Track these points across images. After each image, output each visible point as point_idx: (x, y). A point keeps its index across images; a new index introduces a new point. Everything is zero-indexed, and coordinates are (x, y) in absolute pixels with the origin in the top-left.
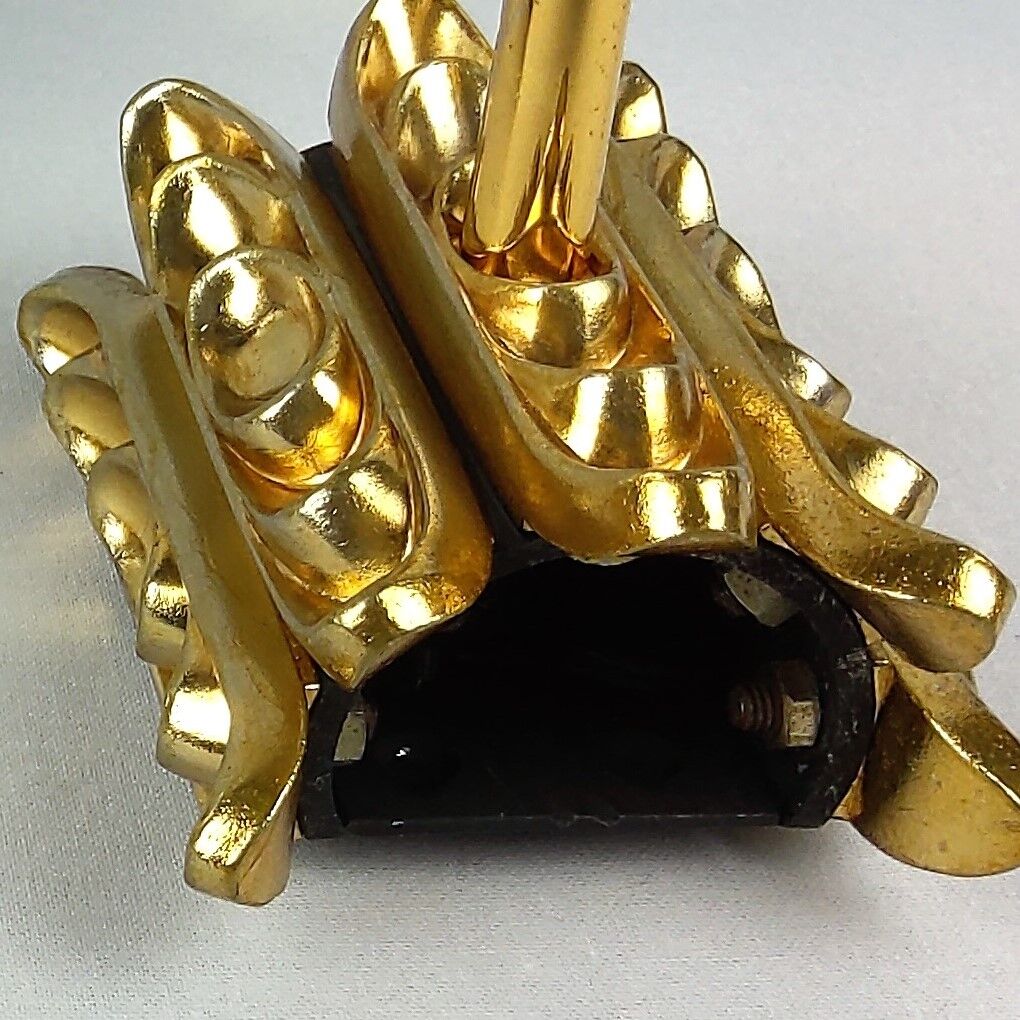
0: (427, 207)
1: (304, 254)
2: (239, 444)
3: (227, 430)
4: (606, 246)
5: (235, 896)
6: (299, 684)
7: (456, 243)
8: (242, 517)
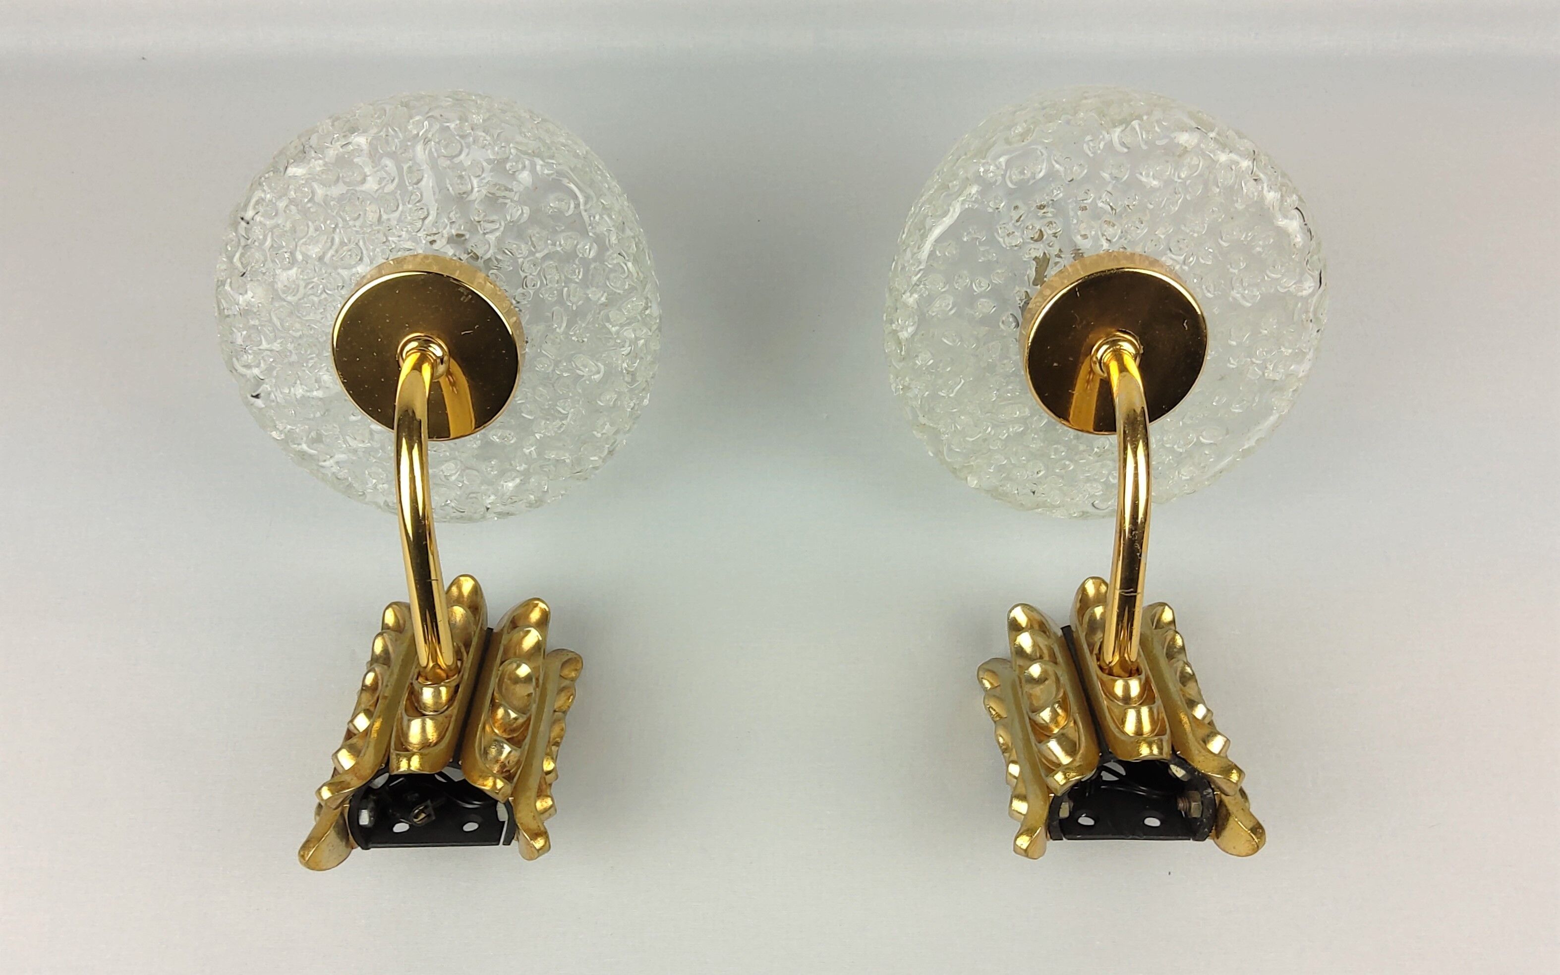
0: (1091, 652)
1: (1056, 663)
2: (1034, 722)
3: (1031, 717)
4: (1142, 666)
5: (1027, 856)
6: (1047, 793)
7: (1098, 663)
8: (1033, 745)
